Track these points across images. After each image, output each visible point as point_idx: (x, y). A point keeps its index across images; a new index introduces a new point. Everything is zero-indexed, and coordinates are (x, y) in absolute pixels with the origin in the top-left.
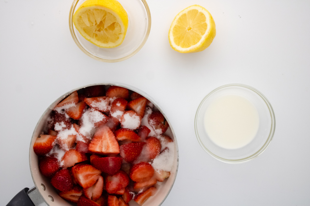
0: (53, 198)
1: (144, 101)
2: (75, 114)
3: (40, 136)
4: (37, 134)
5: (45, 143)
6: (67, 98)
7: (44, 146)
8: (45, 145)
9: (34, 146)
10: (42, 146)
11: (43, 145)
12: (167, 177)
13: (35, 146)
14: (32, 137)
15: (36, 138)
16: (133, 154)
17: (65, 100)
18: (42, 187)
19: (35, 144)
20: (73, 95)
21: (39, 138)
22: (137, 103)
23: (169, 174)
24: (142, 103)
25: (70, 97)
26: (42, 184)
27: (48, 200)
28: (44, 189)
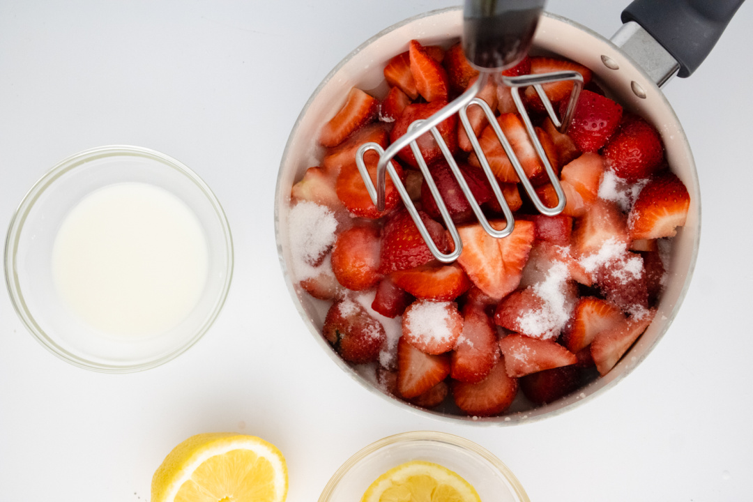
0: (606, 64)
1: (407, 385)
2: (592, 312)
3: (676, 232)
4: (688, 235)
5: (658, 217)
6: (624, 351)
7: (661, 208)
8: (659, 210)
9: (689, 201)
10: (666, 206)
11: (664, 208)
12: (299, 184)
13: (686, 204)
14: (699, 227)
15: (687, 224)
16: (408, 235)
17: (628, 346)
18: (641, 90)
19: (688, 208)
20: (611, 363)
21: (679, 224)
22: (424, 379)
23: (295, 194)
24: (410, 379)
25: (618, 355)
26: (643, 97)
27: (615, 59)
28: (635, 85)
